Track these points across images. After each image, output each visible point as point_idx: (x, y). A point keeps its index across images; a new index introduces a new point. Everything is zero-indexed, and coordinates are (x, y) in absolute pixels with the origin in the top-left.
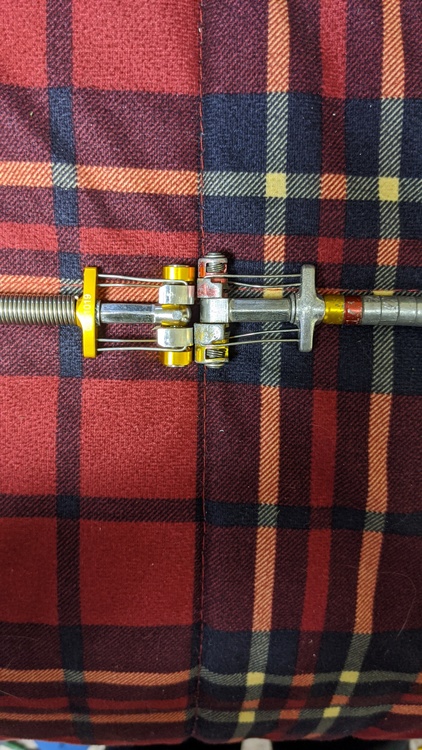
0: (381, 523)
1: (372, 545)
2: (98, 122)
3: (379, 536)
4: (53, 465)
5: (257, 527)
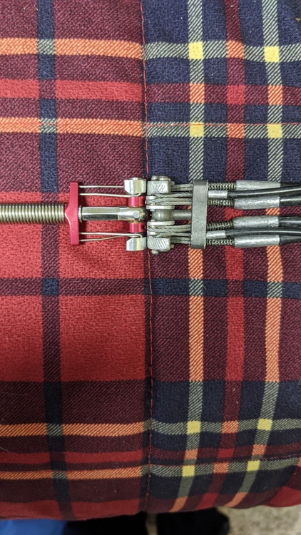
0: (279, 290)
1: (274, 307)
3: (279, 301)
4: (40, 255)
5: (189, 296)
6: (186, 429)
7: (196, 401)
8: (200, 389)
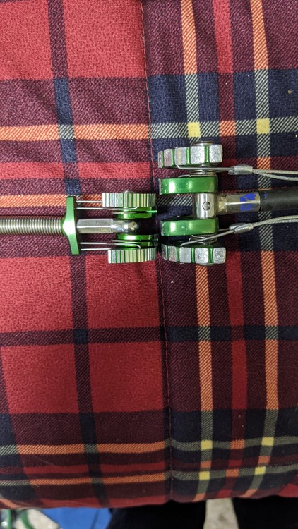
0: (275, 333)
1: (272, 348)
2: (85, 98)
3: (276, 342)
4: (70, 310)
5: (199, 341)
6: (200, 447)
7: (207, 425)
8: (210, 416)
